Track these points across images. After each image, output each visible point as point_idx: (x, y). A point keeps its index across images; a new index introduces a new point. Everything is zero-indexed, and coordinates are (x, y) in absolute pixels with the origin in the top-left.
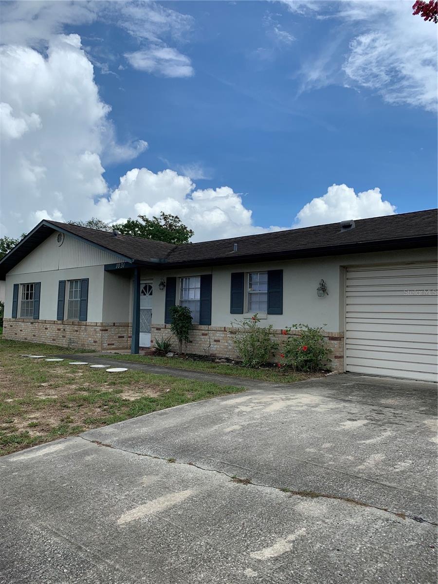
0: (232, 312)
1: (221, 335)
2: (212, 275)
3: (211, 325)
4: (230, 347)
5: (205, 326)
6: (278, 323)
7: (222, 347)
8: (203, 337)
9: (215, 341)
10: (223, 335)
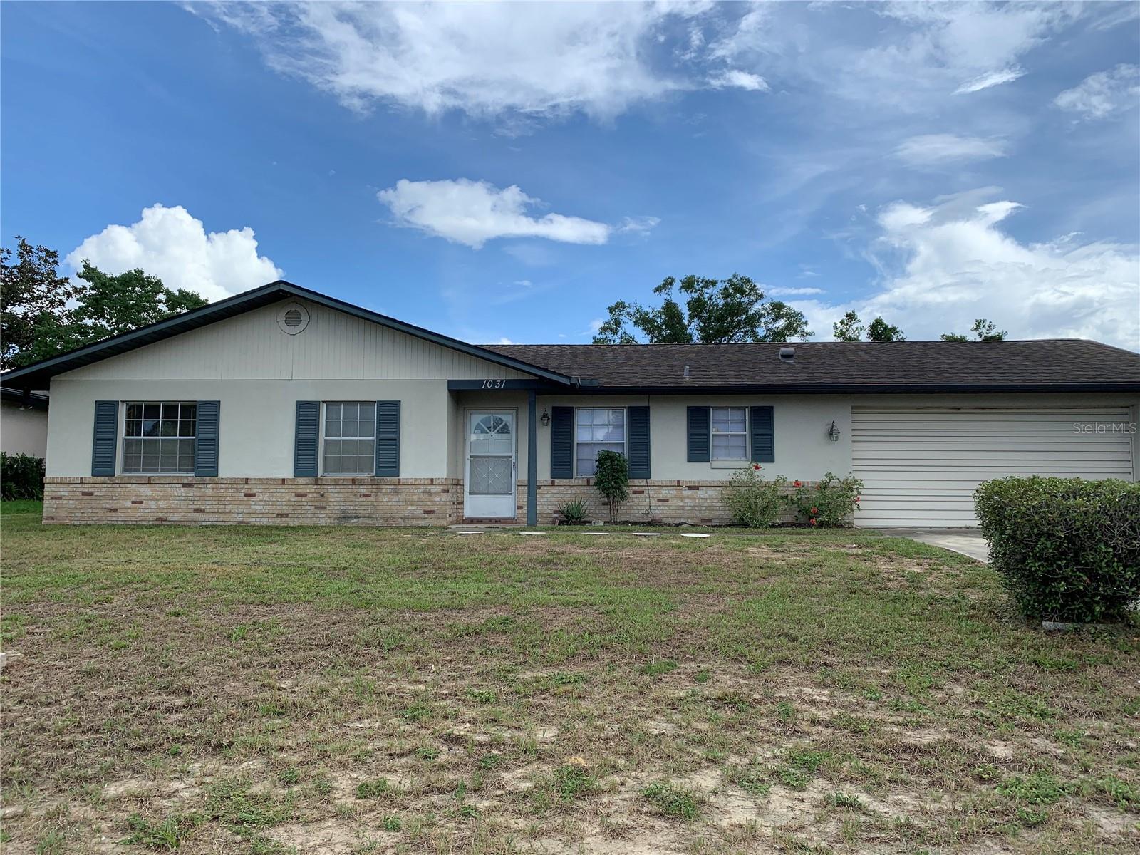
0: (690, 459)
1: (671, 492)
2: (649, 407)
3: (650, 478)
4: (687, 508)
5: (640, 480)
6: (768, 473)
7: (671, 508)
8: (635, 496)
9: (659, 500)
10: (675, 492)
